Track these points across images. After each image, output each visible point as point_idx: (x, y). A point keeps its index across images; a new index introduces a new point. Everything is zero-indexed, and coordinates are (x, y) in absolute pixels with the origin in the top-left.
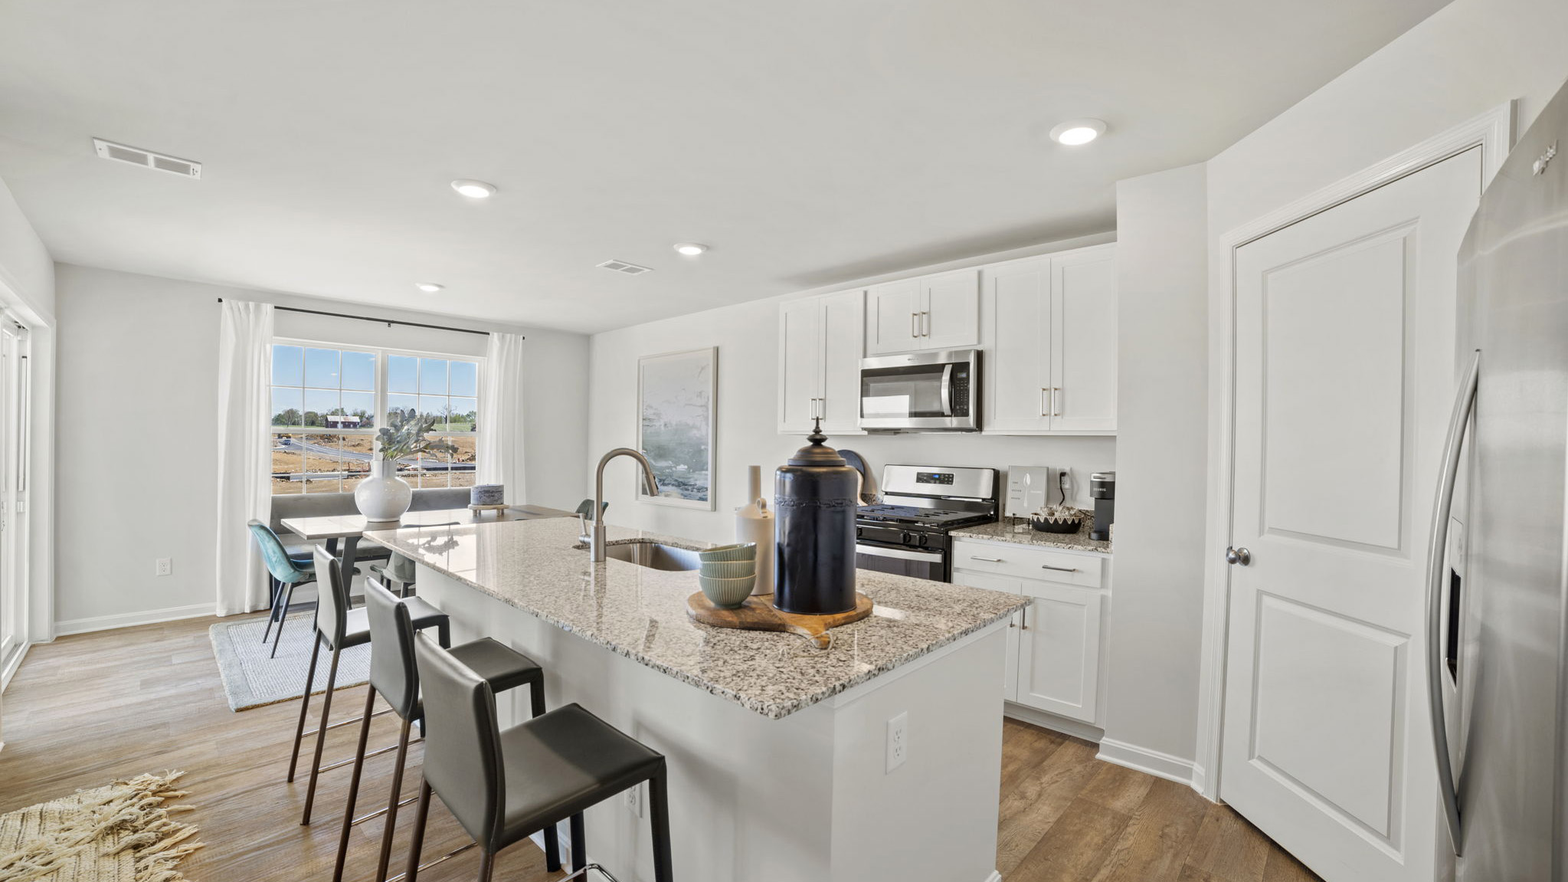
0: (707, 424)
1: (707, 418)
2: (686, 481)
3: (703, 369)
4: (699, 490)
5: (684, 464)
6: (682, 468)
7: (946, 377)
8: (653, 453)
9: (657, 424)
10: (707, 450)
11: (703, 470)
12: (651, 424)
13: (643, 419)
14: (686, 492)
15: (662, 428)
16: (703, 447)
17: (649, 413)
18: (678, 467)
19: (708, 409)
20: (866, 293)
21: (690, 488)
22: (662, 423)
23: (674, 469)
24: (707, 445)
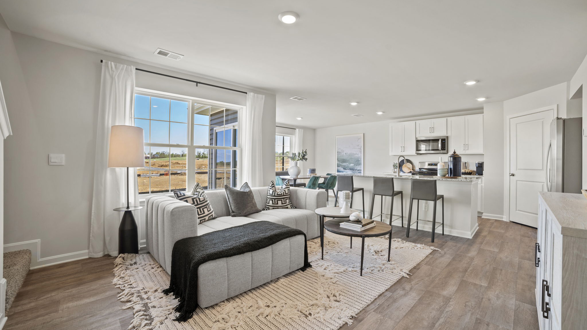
0: (361, 153)
1: (361, 152)
2: (353, 168)
3: (359, 139)
4: (358, 170)
5: (353, 164)
6: (352, 165)
7: (440, 142)
8: (341, 161)
9: (343, 154)
10: (361, 160)
11: (359, 165)
12: (340, 153)
13: (337, 152)
14: (353, 171)
15: (345, 154)
16: (359, 159)
17: (340, 151)
18: (350, 165)
19: (361, 149)
20: (416, 122)
21: (355, 170)
22: (344, 153)
23: (349, 165)
24: (361, 158)
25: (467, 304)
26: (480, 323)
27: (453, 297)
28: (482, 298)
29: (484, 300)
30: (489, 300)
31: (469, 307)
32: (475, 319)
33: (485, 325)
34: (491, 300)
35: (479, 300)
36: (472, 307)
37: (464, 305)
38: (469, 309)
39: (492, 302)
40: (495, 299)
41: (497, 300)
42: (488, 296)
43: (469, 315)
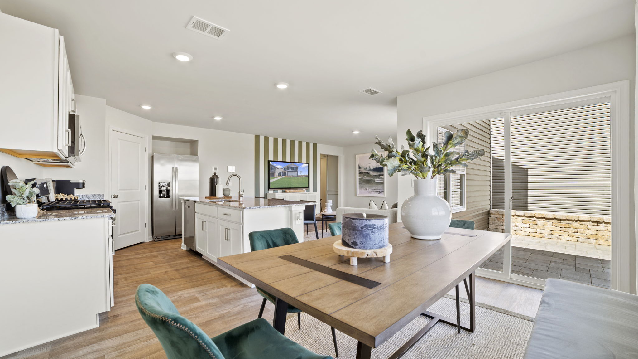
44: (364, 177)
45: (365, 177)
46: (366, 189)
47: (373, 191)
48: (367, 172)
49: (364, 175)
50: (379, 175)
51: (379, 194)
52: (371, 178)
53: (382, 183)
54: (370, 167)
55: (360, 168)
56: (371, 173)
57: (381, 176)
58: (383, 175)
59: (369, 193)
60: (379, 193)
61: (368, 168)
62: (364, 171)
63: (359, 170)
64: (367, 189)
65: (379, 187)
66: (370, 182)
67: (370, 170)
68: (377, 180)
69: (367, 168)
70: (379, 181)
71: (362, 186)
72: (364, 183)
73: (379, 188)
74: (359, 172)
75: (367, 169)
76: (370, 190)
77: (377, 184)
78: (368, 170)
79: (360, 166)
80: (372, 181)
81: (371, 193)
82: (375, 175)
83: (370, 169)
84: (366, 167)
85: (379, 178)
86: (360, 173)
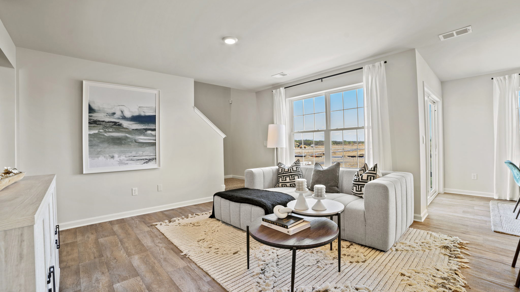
25: (116, 260)
26: (100, 255)
27: (129, 259)
28: (108, 271)
29: (107, 270)
30: (103, 273)
31: (113, 259)
32: (104, 256)
33: (96, 257)
34: (102, 274)
35: (110, 267)
36: (111, 261)
37: (117, 259)
38: (112, 258)
39: (100, 273)
40: (98, 277)
41: (97, 278)
42: (106, 275)
43: (109, 256)
44: (106, 132)
45: (109, 132)
46: (113, 157)
47: (132, 160)
48: (115, 123)
49: (105, 127)
50: (146, 130)
51: (145, 164)
52: (127, 135)
53: (154, 144)
54: (122, 112)
55: (91, 110)
56: (125, 124)
57: (149, 132)
58: (154, 130)
59: (121, 163)
60: (147, 162)
61: (118, 114)
62: (107, 119)
63: (90, 116)
64: (116, 156)
65: (147, 152)
66: (123, 142)
67: (124, 118)
68: (142, 138)
69: (114, 114)
70: (146, 140)
71: (99, 150)
72: (106, 145)
73: (145, 154)
74: (90, 119)
75: (116, 116)
76: (123, 158)
77: (141, 147)
78: (119, 118)
79: (94, 106)
80: (129, 140)
81: (127, 164)
82: (136, 130)
83: (124, 116)
84: (113, 111)
85: (145, 135)
86: (93, 123)
